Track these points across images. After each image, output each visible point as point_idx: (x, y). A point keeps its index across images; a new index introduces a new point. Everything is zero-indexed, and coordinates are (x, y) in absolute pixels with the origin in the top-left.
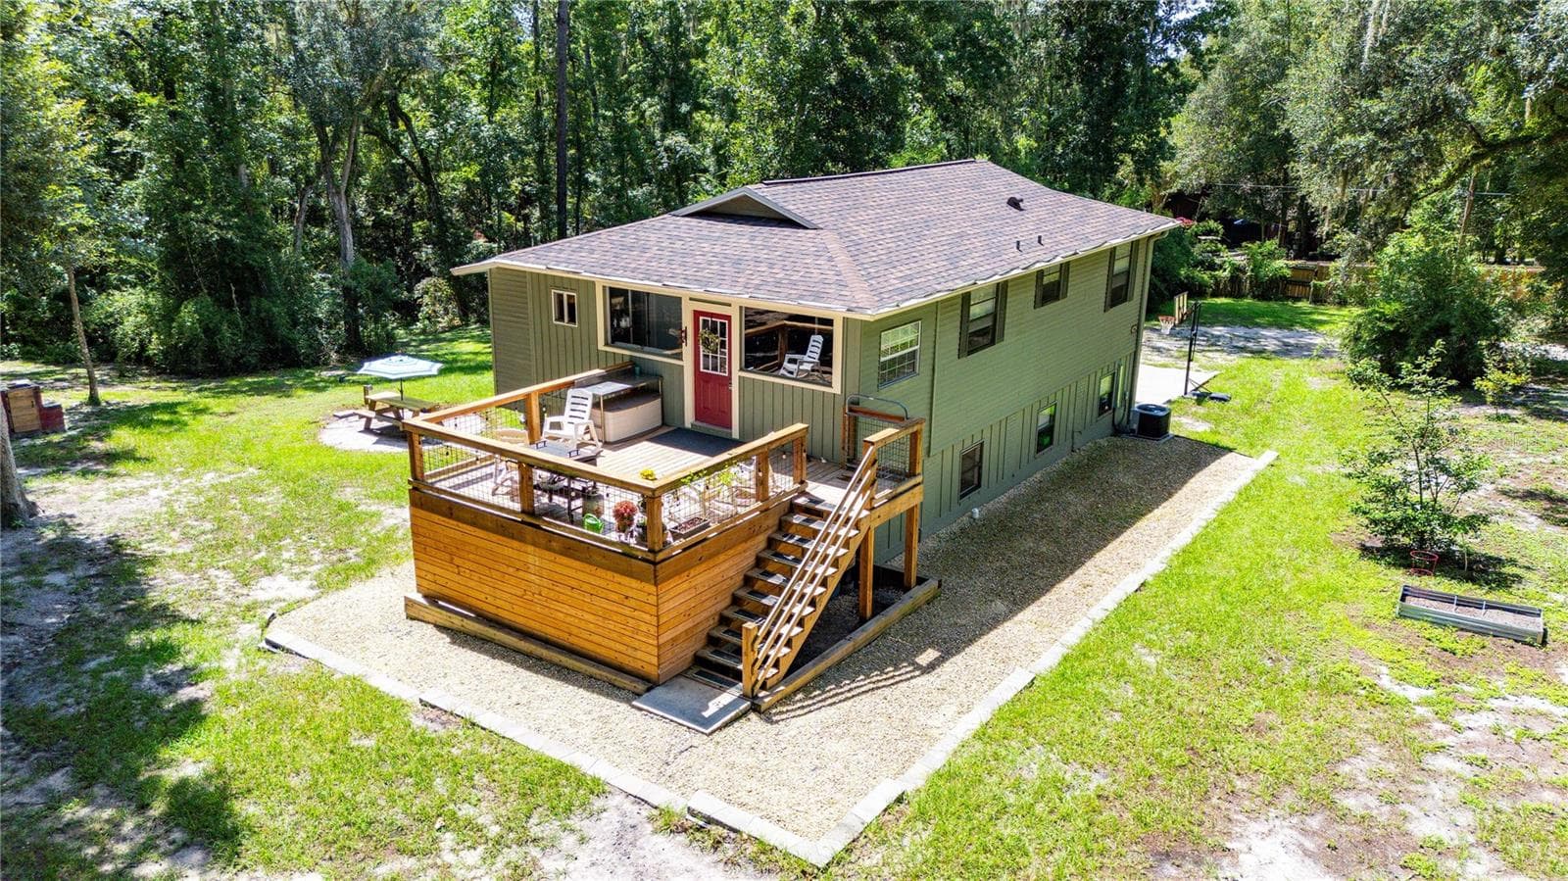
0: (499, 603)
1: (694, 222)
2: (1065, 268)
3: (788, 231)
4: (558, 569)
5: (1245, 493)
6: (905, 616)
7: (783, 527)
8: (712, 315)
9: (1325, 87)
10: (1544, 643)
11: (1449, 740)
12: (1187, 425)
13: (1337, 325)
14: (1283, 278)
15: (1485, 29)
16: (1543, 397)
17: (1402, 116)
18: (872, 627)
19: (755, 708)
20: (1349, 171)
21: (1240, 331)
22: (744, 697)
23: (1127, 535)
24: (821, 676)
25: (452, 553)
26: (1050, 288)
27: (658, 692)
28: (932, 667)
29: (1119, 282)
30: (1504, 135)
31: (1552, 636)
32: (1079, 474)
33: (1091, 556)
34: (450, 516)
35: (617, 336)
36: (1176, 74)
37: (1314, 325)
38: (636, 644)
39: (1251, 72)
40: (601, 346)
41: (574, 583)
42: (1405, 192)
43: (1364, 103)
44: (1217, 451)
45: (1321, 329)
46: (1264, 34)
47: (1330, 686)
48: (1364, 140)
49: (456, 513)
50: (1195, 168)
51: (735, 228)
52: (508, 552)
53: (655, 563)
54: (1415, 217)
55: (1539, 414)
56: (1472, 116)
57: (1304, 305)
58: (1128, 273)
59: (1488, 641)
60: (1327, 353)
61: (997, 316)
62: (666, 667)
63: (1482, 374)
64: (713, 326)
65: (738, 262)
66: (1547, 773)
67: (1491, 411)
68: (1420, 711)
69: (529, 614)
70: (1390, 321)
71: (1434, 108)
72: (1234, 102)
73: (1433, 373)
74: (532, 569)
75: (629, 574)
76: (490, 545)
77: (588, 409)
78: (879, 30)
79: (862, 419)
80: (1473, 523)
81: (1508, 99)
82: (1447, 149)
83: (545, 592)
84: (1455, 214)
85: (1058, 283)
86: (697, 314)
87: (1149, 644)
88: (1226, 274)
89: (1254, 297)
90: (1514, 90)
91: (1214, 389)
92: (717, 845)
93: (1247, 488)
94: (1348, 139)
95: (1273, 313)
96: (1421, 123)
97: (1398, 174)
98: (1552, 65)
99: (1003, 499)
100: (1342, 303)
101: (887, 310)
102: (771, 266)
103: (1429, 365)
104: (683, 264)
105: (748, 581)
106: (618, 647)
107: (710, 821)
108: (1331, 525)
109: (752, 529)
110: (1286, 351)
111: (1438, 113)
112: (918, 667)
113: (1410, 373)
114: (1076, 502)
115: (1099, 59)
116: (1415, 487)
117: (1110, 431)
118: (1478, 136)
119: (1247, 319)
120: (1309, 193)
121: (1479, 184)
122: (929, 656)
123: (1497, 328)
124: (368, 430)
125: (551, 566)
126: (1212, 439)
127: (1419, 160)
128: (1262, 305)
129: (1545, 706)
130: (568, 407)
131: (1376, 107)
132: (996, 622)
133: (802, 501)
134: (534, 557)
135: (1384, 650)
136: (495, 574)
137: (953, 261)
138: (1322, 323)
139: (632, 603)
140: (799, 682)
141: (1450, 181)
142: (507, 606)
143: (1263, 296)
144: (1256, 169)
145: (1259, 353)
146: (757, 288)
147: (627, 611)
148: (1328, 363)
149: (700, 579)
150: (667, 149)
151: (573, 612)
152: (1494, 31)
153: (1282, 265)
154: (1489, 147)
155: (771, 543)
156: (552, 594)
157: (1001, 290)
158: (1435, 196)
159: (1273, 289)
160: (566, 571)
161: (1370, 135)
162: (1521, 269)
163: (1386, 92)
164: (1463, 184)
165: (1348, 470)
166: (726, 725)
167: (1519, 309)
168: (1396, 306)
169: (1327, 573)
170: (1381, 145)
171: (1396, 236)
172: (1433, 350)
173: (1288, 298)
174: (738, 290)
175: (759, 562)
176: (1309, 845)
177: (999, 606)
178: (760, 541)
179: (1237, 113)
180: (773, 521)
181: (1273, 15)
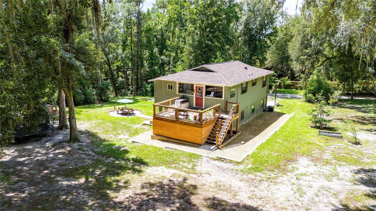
0: (170, 134)
1: (193, 71)
2: (256, 80)
3: (211, 73)
4: (183, 127)
5: (290, 119)
6: (237, 137)
7: (217, 121)
8: (199, 87)
9: (297, 47)
10: (342, 138)
11: (328, 149)
12: (276, 110)
13: (301, 93)
14: (289, 84)
15: (326, 37)
16: (341, 105)
17: (312, 53)
18: (233, 138)
19: (218, 148)
20: (303, 63)
21: (282, 94)
22: (216, 146)
23: (270, 126)
24: (226, 145)
25: (161, 127)
26: (254, 83)
27: (201, 146)
28: (244, 144)
29: (264, 83)
30: (331, 56)
31: (343, 137)
32: (260, 117)
33: (265, 129)
34: (162, 120)
35: (180, 92)
36: (267, 44)
37: (296, 93)
38: (197, 139)
39: (280, 43)
40: (177, 93)
41: (186, 130)
42: (313, 67)
43: (305, 50)
44: (283, 114)
45: (298, 94)
46: (282, 36)
47: (309, 143)
48: (305, 57)
49: (163, 119)
50: (269, 63)
51: (201, 72)
52: (172, 125)
53: (202, 125)
54: (315, 72)
55: (340, 107)
56: (325, 53)
57: (294, 90)
58: (265, 81)
59: (333, 138)
60: (300, 98)
61: (246, 87)
62: (202, 143)
63: (330, 100)
64: (200, 89)
65: (204, 78)
66: (343, 152)
67: (332, 107)
68: (323, 146)
69: (176, 136)
70: (312, 91)
71: (318, 51)
72: (277, 49)
73: (322, 96)
74: (178, 128)
75: (197, 127)
76: (169, 125)
77: (179, 103)
78: (213, 36)
79: (228, 104)
80: (329, 121)
81: (331, 50)
82: (320, 59)
83: (180, 132)
84: (322, 71)
85: (255, 82)
86: (196, 87)
87: (280, 139)
88: (278, 84)
89: (284, 88)
90: (332, 48)
91: (280, 104)
92: (223, 161)
93: (290, 118)
94: (302, 57)
95: (288, 91)
96: (316, 54)
97: (312, 63)
98: (338, 45)
99: (247, 121)
100: (301, 89)
101: (233, 85)
102: (210, 78)
103: (321, 94)
104: (194, 78)
105: (213, 130)
106: (194, 140)
107: (221, 158)
108: (306, 124)
109: (213, 121)
110: (292, 98)
111: (319, 52)
112: (241, 144)
113: (318, 96)
114: (260, 122)
115: (252, 41)
116: (320, 115)
117: (263, 111)
118: (326, 57)
119: (284, 92)
120: (293, 68)
121: (326, 66)
122: (243, 142)
123: (331, 92)
124: (118, 113)
125: (182, 127)
126: (282, 112)
127: (315, 61)
128: (285, 90)
129: (342, 145)
130: (176, 103)
131: (307, 51)
132: (252, 138)
133: (220, 117)
134: (178, 126)
135: (317, 139)
136: (170, 130)
137: (240, 77)
138: (298, 93)
139: (197, 132)
140: (224, 145)
141: (321, 65)
142: (172, 135)
143: (286, 88)
144: (282, 63)
145: (287, 98)
146: (209, 82)
147: (196, 133)
148: (300, 100)
149: (207, 128)
150: (161, 59)
151: (185, 134)
152: (328, 37)
153: (289, 82)
154: (328, 58)
155: (216, 124)
156: (181, 132)
157: (247, 83)
158: (318, 68)
159: (287, 87)
160: (184, 128)
161: (306, 56)
162: (335, 82)
163: (309, 48)
164: (323, 66)
165: (308, 113)
166: (215, 150)
167: (335, 89)
168: (313, 88)
169: (306, 130)
170: (308, 58)
171: (311, 76)
172: (321, 92)
173: (291, 89)
174: (206, 82)
175: (214, 127)
176: (309, 160)
177: (252, 136)
178: (214, 124)
179: (277, 51)
180: (216, 120)
181: (284, 32)
